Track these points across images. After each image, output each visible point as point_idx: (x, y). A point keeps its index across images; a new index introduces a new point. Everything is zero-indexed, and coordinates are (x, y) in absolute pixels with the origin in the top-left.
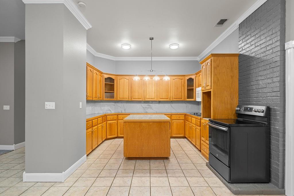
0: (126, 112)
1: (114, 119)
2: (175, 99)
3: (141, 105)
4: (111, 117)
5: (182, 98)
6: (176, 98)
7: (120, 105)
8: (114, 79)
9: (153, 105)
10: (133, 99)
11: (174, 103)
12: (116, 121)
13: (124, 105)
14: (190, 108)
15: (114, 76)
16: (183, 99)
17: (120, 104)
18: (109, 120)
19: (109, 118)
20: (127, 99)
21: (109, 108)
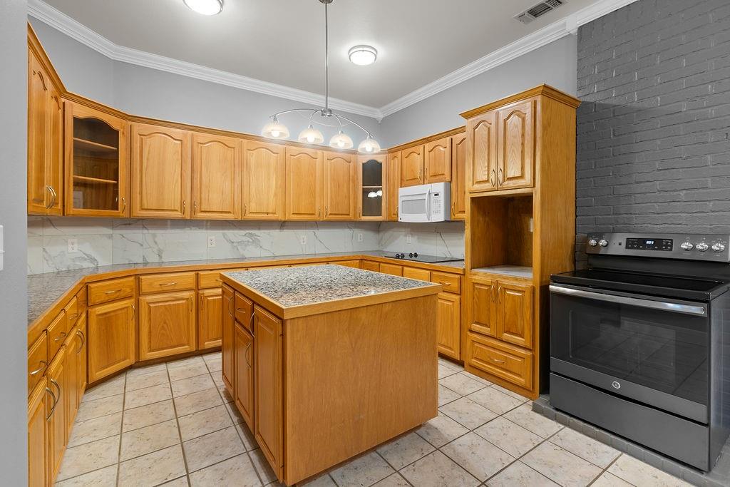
0: (165, 259)
1: (122, 294)
2: (331, 216)
3: (224, 235)
4: (109, 288)
5: (349, 215)
6: (335, 214)
7: (137, 234)
8: (117, 132)
9: (262, 234)
10: (200, 215)
11: (322, 228)
12: (133, 300)
13: (154, 236)
14: (359, 241)
15: (119, 120)
16: (351, 217)
17: (141, 231)
18: (102, 299)
19: (97, 291)
20: (178, 215)
21: (88, 249)
